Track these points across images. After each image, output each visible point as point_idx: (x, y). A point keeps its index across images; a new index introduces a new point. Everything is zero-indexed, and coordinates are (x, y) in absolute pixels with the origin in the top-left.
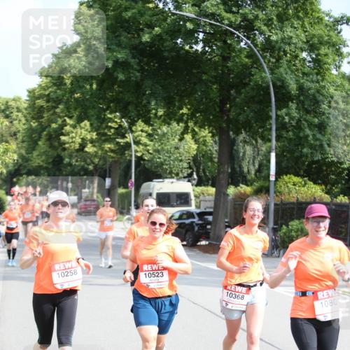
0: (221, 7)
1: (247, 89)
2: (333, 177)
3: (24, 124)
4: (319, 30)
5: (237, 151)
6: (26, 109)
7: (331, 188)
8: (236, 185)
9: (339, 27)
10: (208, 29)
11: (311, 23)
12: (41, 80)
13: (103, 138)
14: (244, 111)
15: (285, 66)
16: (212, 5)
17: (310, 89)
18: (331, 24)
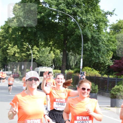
0: (66, 7)
1: (73, 36)
2: (102, 68)
4: (99, 16)
5: (69, 58)
7: (101, 72)
9: (107, 16)
10: (60, 15)
11: (97, 14)
12: (1, 30)
13: (22, 51)
14: (72, 44)
15: (87, 29)
16: (62, 6)
17: (95, 37)
18: (104, 14)
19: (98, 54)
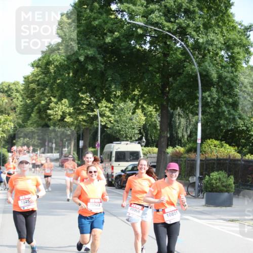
0: (163, 18)
1: (181, 77)
2: (244, 141)
3: (21, 101)
4: (233, 35)
5: (175, 122)
6: (23, 90)
7: (242, 149)
8: (174, 146)
9: (248, 33)
10: (153, 34)
11: (227, 30)
12: (33, 70)
13: (78, 112)
14: (179, 93)
15: (209, 61)
16: (156, 17)
17: (226, 78)
18: (242, 31)
19: (232, 112)
